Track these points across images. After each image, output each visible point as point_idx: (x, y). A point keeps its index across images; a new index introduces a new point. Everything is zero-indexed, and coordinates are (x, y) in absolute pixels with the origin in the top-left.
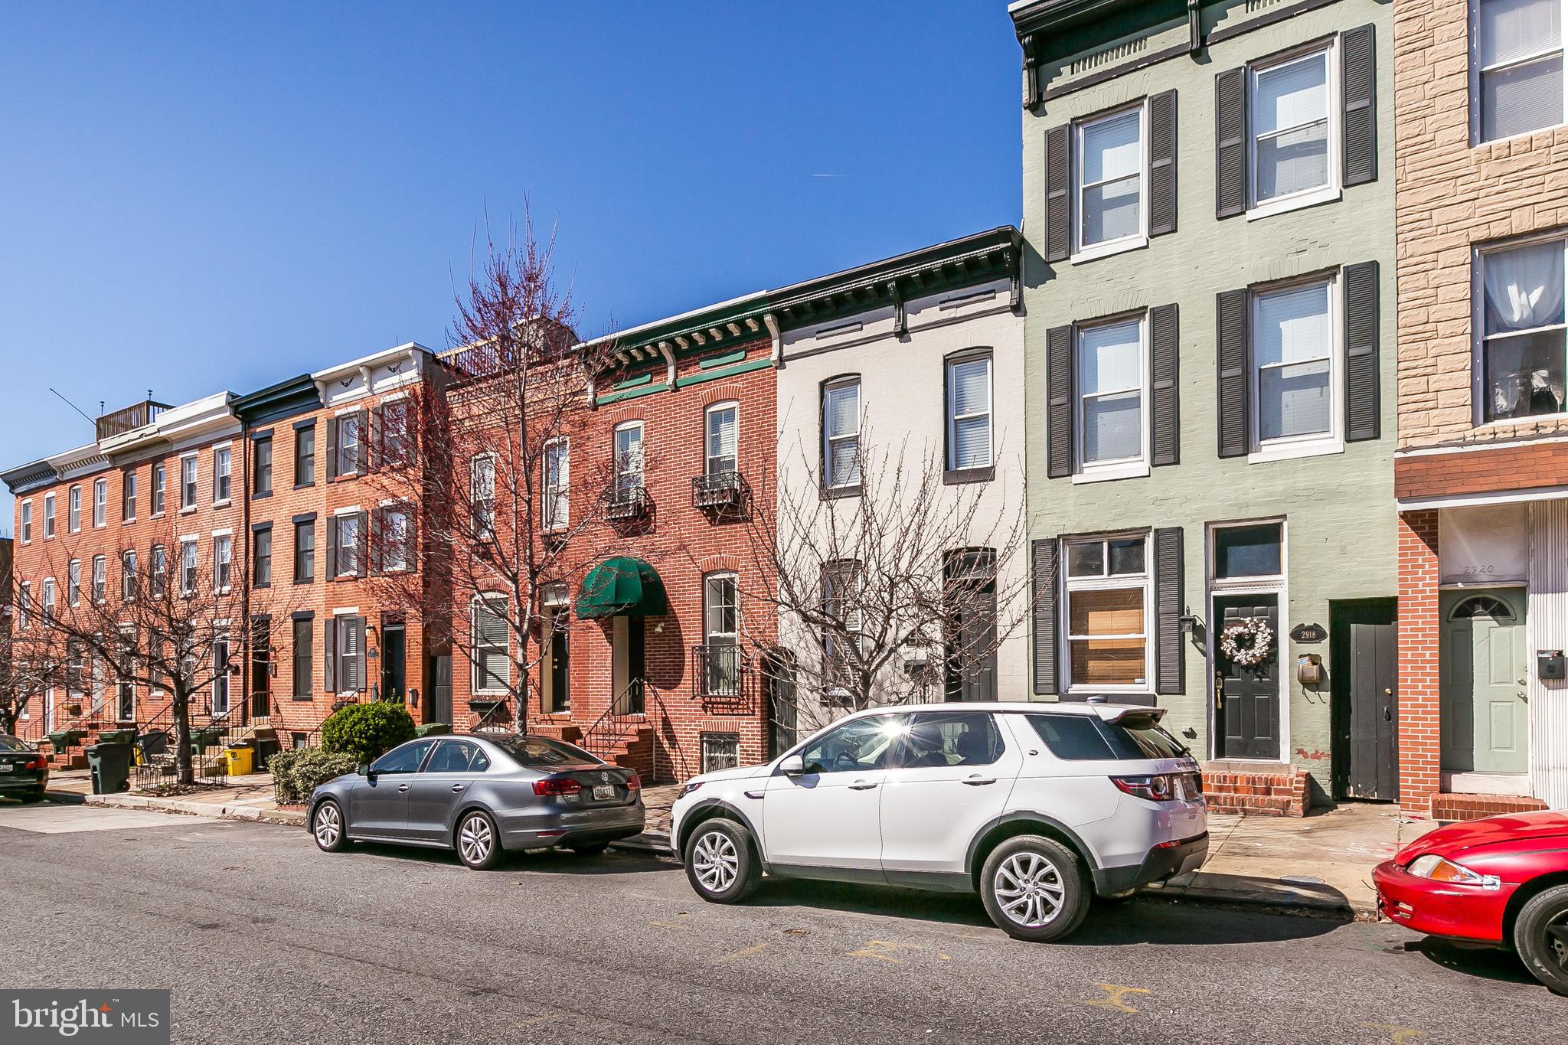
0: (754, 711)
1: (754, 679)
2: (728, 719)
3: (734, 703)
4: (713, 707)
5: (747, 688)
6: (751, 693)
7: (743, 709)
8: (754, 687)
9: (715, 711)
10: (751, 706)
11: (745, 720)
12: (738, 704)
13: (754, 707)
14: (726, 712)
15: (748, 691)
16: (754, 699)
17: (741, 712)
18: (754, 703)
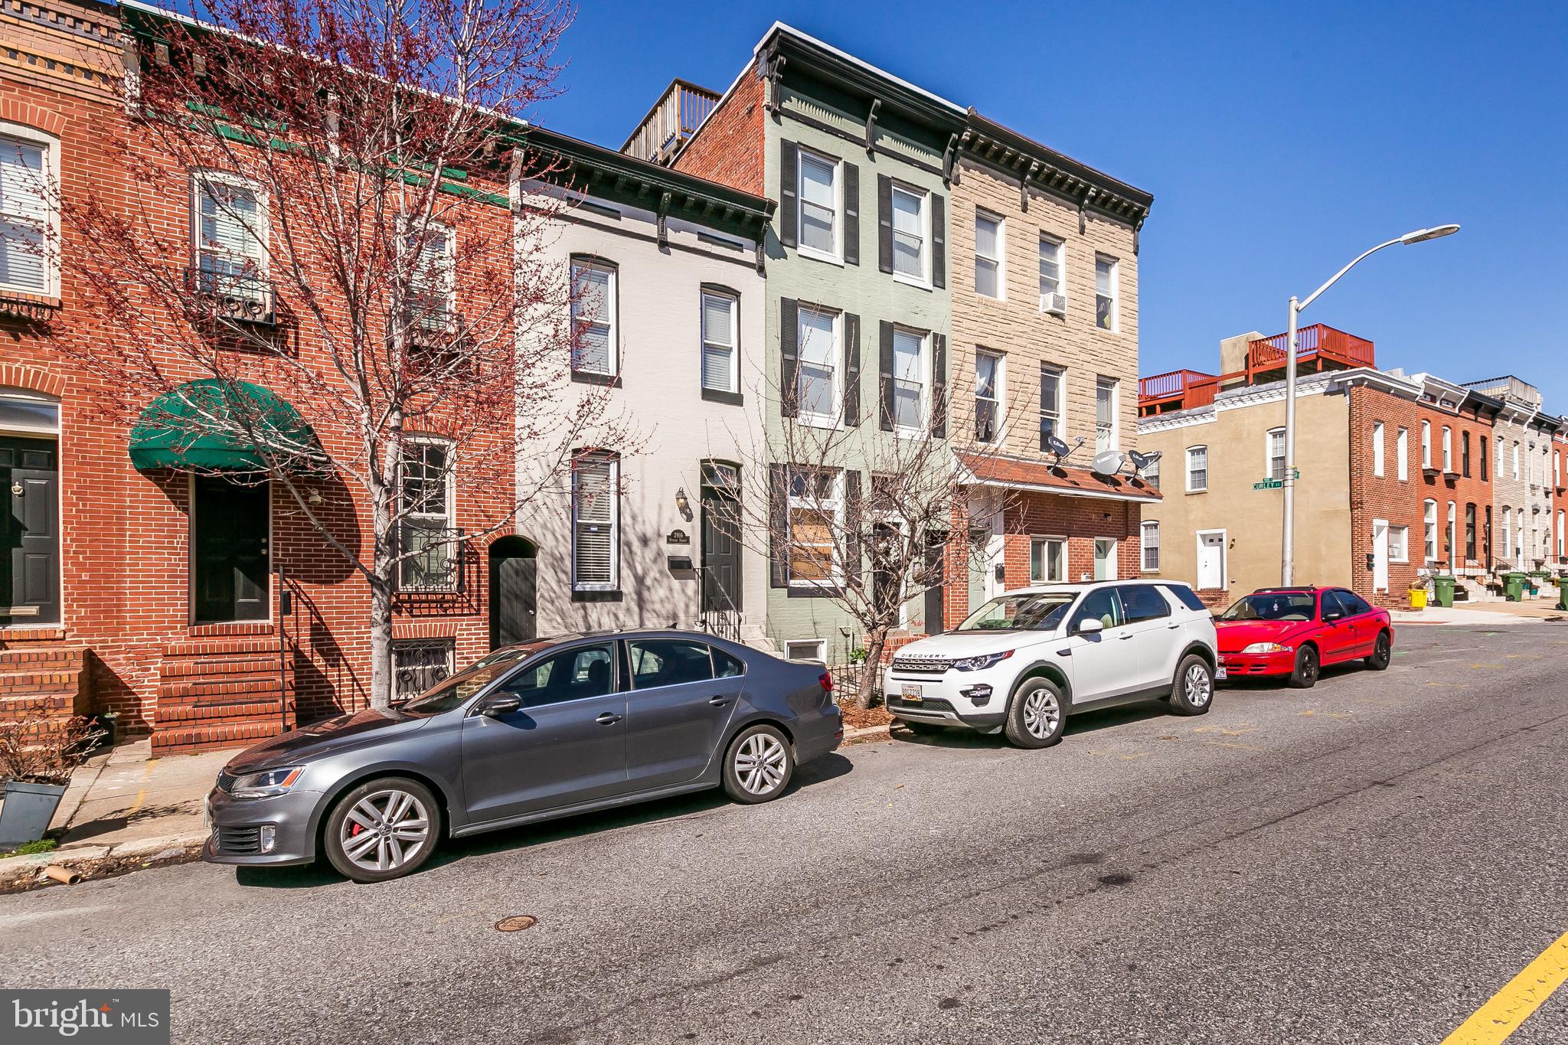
0: (479, 610)
1: (479, 572)
2: (438, 621)
3: (448, 602)
4: (412, 606)
5: (469, 582)
6: (475, 588)
7: (462, 608)
8: (479, 581)
9: (415, 612)
10: (474, 604)
11: (465, 622)
12: (454, 602)
13: (479, 605)
14: (433, 611)
15: (470, 586)
16: (479, 596)
17: (458, 611)
18: (479, 600)
